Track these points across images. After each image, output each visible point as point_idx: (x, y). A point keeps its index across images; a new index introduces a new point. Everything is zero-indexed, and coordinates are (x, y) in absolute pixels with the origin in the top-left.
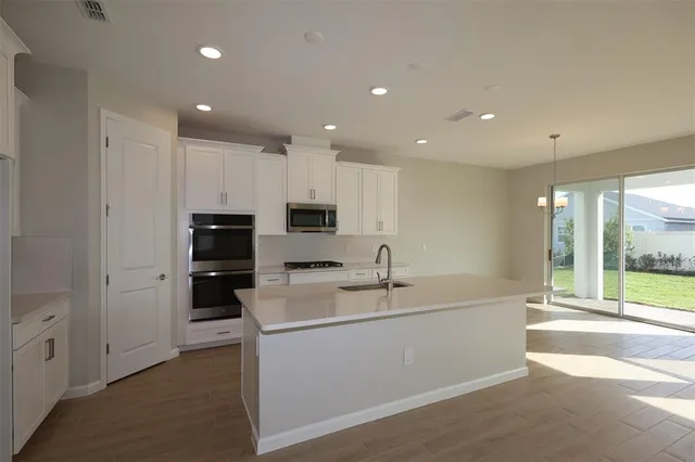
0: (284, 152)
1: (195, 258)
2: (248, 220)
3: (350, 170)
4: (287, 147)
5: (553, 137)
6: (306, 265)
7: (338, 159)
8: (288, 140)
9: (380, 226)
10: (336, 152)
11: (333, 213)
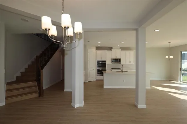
0: (111, 50)
1: (98, 67)
2: (105, 61)
3: (124, 52)
4: (112, 49)
5: (169, 42)
6: (115, 69)
7: (121, 50)
8: (112, 48)
9: (130, 62)
10: (121, 49)
11: (120, 60)
